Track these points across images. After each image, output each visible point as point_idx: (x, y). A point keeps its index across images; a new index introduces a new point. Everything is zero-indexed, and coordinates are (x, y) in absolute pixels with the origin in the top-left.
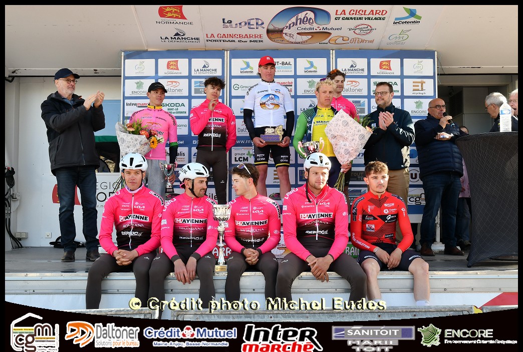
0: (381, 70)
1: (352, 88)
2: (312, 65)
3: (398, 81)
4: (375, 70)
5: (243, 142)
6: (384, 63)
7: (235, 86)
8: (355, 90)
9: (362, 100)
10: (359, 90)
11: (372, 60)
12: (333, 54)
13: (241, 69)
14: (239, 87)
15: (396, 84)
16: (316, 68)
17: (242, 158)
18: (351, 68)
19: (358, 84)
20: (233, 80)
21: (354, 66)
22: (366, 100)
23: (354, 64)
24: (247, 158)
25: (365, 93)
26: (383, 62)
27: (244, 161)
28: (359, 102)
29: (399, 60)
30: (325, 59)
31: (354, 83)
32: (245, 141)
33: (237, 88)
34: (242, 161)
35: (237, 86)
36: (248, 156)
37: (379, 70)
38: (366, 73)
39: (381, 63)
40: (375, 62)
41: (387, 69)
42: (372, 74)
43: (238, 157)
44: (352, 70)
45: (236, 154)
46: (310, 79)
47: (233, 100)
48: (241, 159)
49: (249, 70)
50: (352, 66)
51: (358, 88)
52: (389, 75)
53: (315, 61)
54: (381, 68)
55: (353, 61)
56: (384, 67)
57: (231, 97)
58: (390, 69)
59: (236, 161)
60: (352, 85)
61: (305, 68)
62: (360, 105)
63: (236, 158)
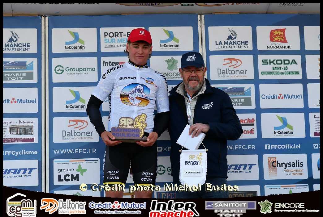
0: (272, 42)
1: (231, 68)
2: (171, 36)
3: (298, 58)
4: (264, 43)
5: (70, 151)
6: (276, 33)
7: (57, 69)
8: (235, 72)
9: (246, 86)
10: (242, 72)
11: (259, 29)
12: (201, 20)
13: (67, 43)
14: (64, 69)
15: (296, 63)
16: (177, 41)
17: (68, 175)
18: (229, 41)
19: (239, 63)
20: (54, 60)
21: (234, 37)
22: (252, 86)
23: (233, 35)
24: (77, 175)
25: (251, 76)
26: (274, 31)
27: (72, 180)
28: (242, 89)
29: (297, 28)
30: (190, 29)
31: (234, 62)
32: (74, 151)
33: (60, 72)
34: (69, 180)
35: (61, 68)
36: (79, 173)
37: (269, 43)
38: (250, 47)
39: (272, 33)
40: (264, 32)
41: (281, 41)
42: (260, 48)
43: (63, 174)
44: (231, 43)
45: (60, 171)
46: (169, 57)
47: (55, 90)
48: (67, 178)
49: (78, 44)
50: (230, 38)
51: (240, 69)
52: (284, 49)
53: (177, 30)
54: (272, 39)
55: (230, 30)
56: (276, 38)
57: (52, 85)
58: (285, 41)
59: (60, 180)
60: (230, 64)
61: (162, 41)
62: (244, 94)
63: (59, 176)
